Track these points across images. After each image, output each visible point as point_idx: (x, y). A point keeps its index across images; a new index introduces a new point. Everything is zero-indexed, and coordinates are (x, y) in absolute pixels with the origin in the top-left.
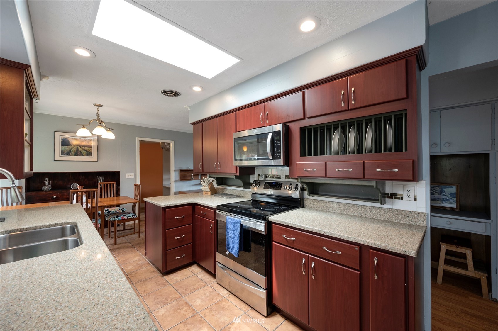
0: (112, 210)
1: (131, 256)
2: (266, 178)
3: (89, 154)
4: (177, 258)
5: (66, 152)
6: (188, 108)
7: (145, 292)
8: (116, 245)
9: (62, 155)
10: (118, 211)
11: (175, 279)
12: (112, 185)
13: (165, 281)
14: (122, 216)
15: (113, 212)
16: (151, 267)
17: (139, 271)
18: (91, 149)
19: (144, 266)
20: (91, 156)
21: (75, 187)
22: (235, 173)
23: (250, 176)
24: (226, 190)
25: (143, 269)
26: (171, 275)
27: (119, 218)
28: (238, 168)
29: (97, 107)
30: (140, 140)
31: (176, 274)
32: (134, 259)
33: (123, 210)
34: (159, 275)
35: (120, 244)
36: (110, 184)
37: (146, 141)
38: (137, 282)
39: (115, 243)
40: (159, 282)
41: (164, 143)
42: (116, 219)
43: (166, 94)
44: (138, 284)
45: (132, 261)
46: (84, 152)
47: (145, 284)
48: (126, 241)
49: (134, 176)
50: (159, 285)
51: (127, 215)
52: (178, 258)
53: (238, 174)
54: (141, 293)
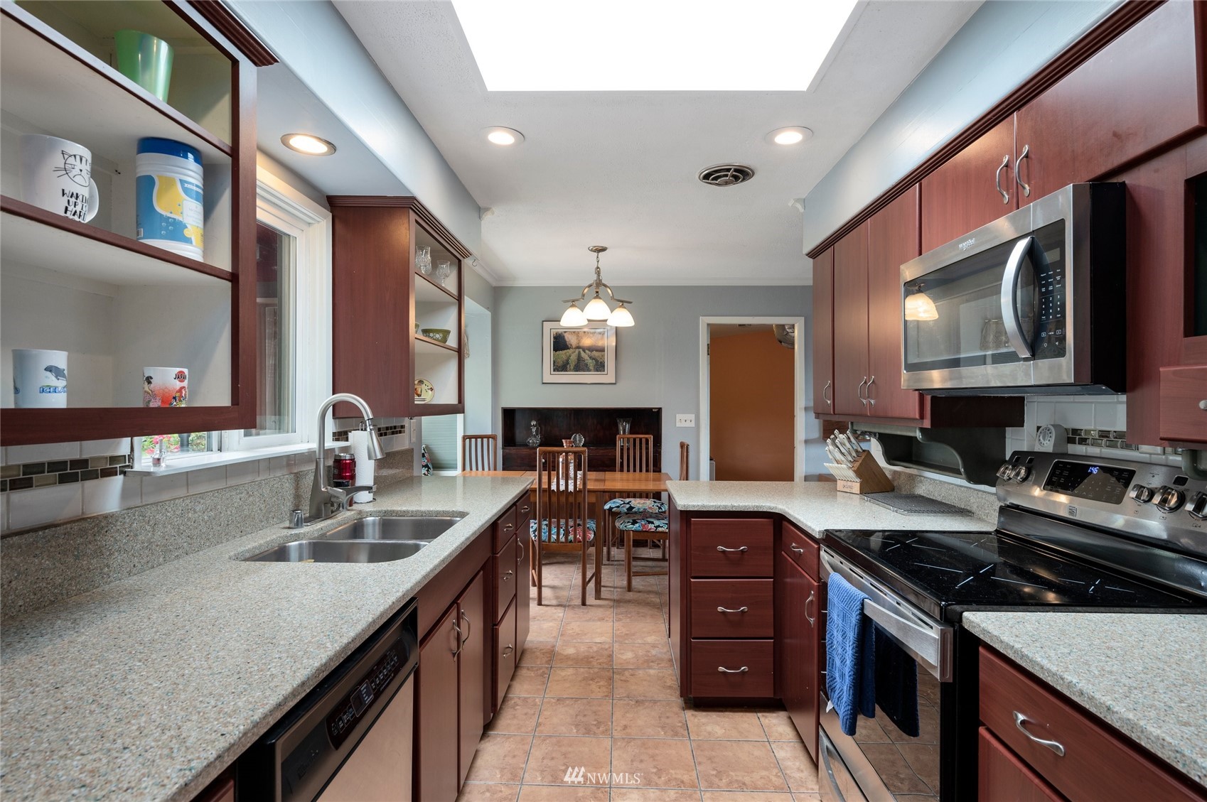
0: (638, 504)
1: (644, 630)
2: (1069, 445)
3: (600, 367)
4: (721, 669)
5: (560, 363)
6: (799, 207)
7: (624, 729)
8: (631, 593)
9: (554, 371)
10: (650, 508)
11: (709, 728)
12: (644, 441)
13: (680, 724)
14: (643, 523)
15: (639, 509)
16: (670, 672)
17: (640, 672)
18: (603, 356)
19: (658, 664)
20: (604, 371)
21: (578, 442)
22: (917, 417)
23: (1005, 432)
24: (921, 482)
25: (652, 672)
26: (704, 713)
27: (637, 525)
28: (928, 399)
29: (596, 254)
30: (709, 322)
31: (719, 716)
32: (645, 639)
33: (660, 508)
34: (676, 700)
35: (639, 592)
36: (641, 439)
37: (750, 325)
38: (624, 697)
39: (629, 588)
40: (667, 721)
41: (783, 326)
42: (630, 526)
43: (713, 179)
44: (622, 702)
45: (640, 641)
46: (591, 363)
47: (635, 710)
48: (655, 588)
49: (693, 422)
50: (663, 728)
51: (657, 523)
52: (724, 672)
53: (927, 424)
54: (616, 728)
